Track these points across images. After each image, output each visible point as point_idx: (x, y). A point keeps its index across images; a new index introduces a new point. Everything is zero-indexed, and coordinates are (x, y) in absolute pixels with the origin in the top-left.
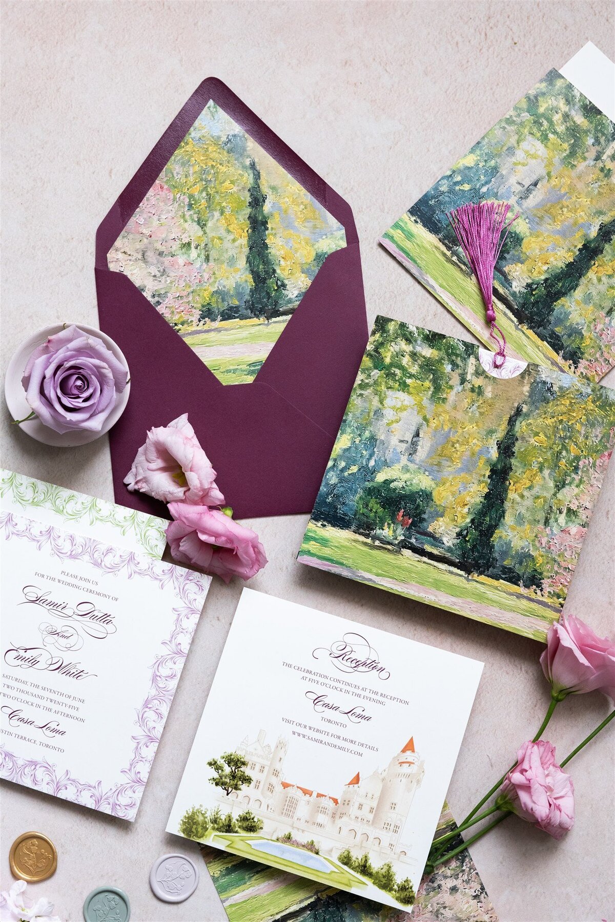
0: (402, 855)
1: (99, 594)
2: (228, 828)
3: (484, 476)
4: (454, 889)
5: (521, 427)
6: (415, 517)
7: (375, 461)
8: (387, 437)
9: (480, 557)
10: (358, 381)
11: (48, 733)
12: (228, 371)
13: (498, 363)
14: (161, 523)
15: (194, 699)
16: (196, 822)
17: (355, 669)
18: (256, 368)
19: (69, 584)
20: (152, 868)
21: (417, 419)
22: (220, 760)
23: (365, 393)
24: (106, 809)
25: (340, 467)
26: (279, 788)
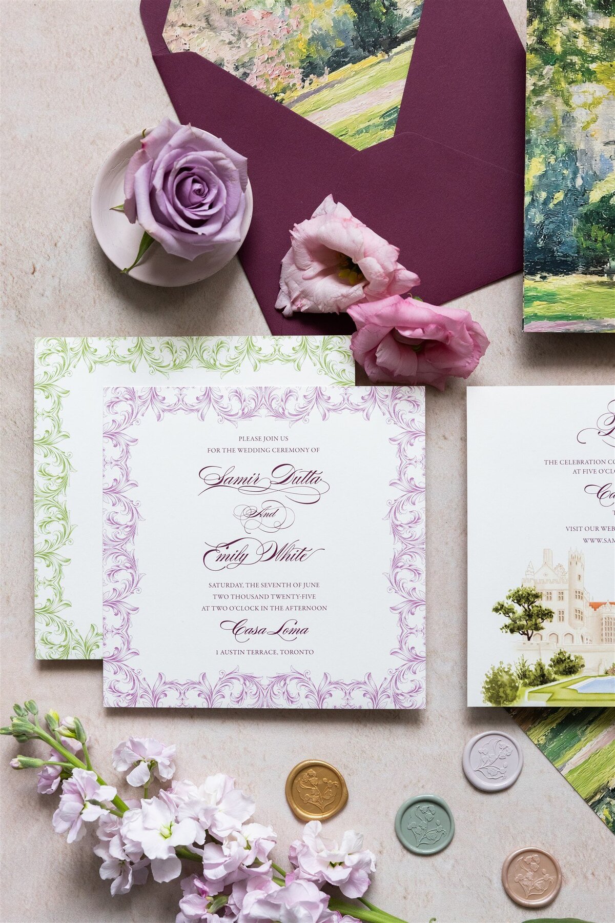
1: (293, 450)
2: (543, 679)
7: (582, 178)
8: (587, 144)
10: (529, 87)
11: (287, 636)
12: (359, 132)
14: (341, 343)
15: (447, 543)
16: (501, 684)
18: (392, 118)
19: (253, 450)
20: (462, 759)
22: (506, 601)
23: (543, 98)
24: (387, 704)
25: (542, 200)
26: (588, 612)
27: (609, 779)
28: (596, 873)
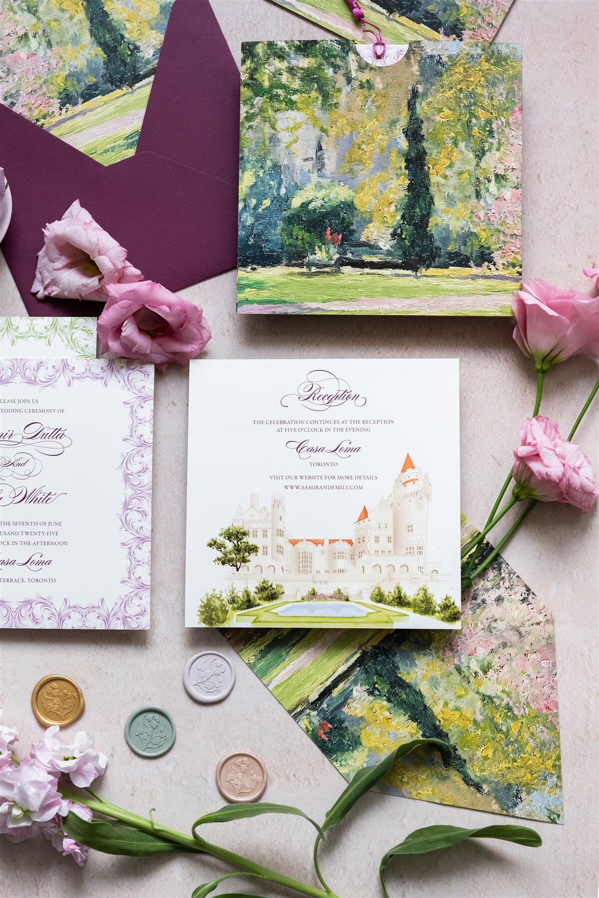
0: (435, 575)
1: (42, 411)
2: (249, 604)
3: (401, 168)
4: (499, 599)
5: (422, 108)
6: (344, 231)
7: (286, 188)
8: (290, 160)
9: (422, 251)
10: (243, 115)
11: (33, 567)
12: (106, 151)
13: (379, 53)
14: (85, 323)
16: (213, 608)
17: (329, 404)
18: (134, 139)
19: (8, 411)
20: (183, 675)
21: (315, 133)
22: (219, 538)
23: (254, 123)
24: (118, 625)
25: (252, 206)
26: (288, 547)
27: (309, 693)
28: (297, 775)
